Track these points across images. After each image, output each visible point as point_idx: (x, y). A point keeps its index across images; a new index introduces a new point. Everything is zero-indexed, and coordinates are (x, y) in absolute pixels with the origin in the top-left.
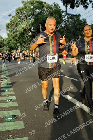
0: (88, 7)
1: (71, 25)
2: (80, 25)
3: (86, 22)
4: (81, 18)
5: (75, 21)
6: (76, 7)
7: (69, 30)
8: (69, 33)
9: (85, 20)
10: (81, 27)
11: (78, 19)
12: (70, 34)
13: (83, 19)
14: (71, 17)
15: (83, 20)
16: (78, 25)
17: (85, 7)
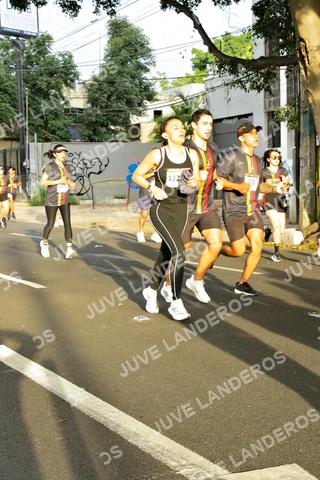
0: (79, 7)
1: (14, 74)
2: (51, 74)
3: (73, 67)
4: (55, 50)
5: (29, 57)
6: (32, 6)
7: (9, 94)
8: (8, 105)
9: (71, 57)
10: (53, 82)
11: (42, 53)
12: (12, 108)
13: (61, 55)
14: (13, 41)
15: (60, 58)
16: (42, 75)
17: (69, 8)
